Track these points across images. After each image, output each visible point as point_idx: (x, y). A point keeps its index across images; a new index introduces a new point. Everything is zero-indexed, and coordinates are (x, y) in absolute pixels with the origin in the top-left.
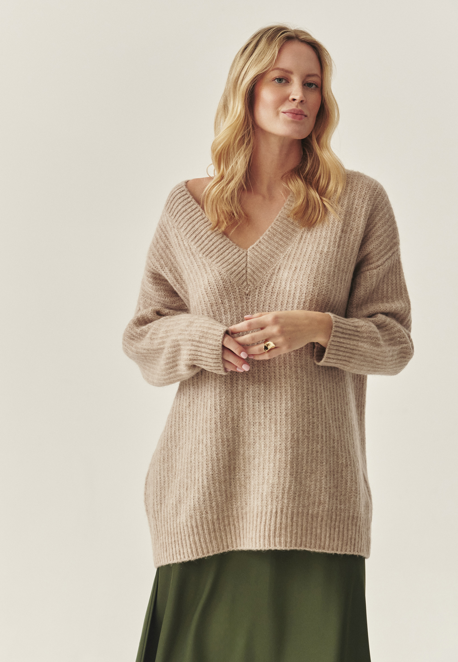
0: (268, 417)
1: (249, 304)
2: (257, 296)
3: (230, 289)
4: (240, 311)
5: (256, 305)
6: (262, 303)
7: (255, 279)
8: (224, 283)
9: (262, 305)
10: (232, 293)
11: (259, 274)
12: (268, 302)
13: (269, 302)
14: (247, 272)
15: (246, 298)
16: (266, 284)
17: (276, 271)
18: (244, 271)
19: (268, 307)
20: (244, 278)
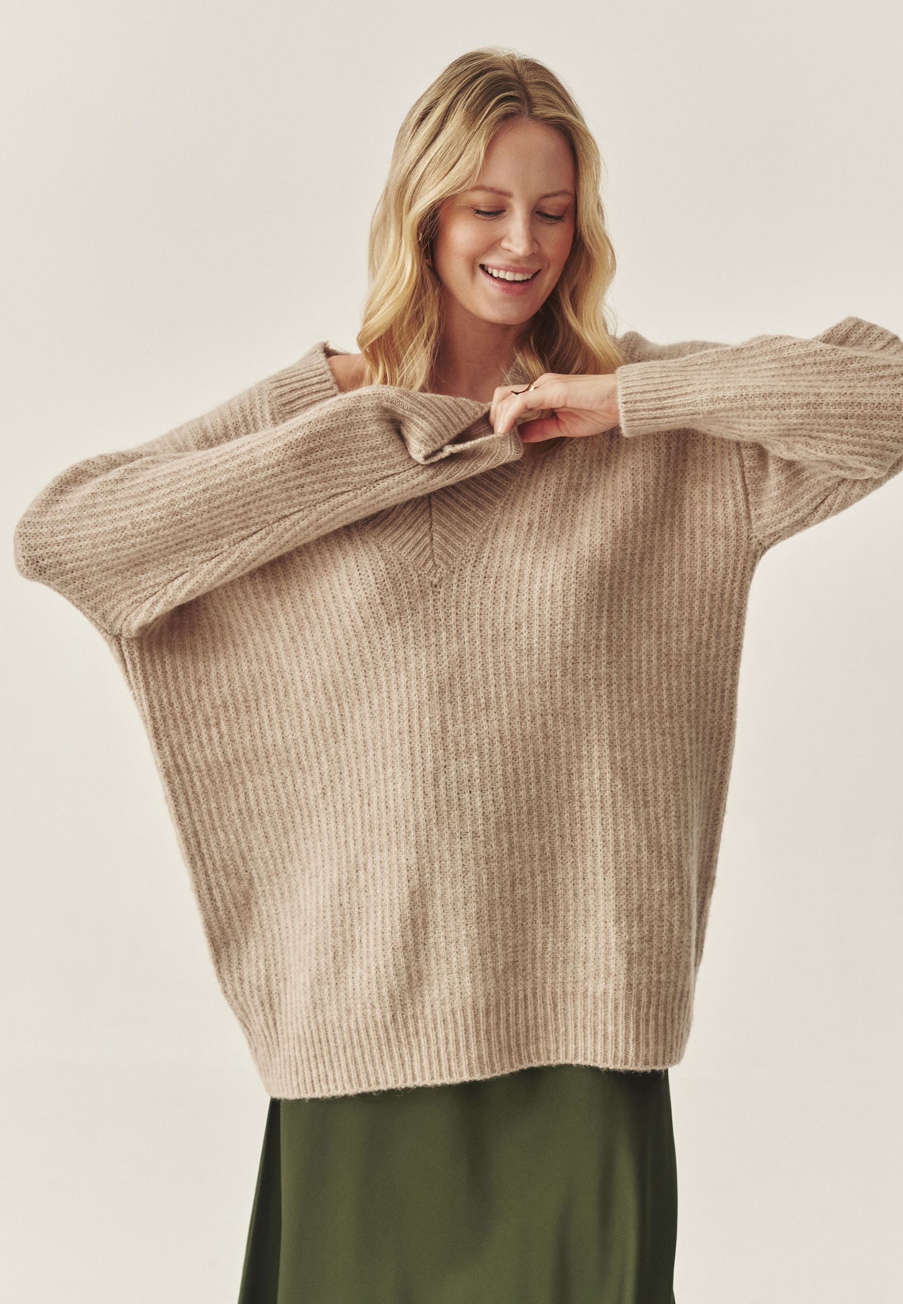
0: (493, 819)
1: (439, 603)
2: (455, 587)
3: (400, 576)
4: (421, 618)
5: (454, 604)
6: (466, 598)
7: (449, 554)
8: (388, 566)
9: (466, 604)
10: (403, 585)
11: (457, 543)
12: (478, 596)
13: (481, 596)
14: (432, 539)
15: (433, 592)
16: (472, 562)
17: (490, 534)
18: (427, 539)
19: (478, 605)
20: (427, 553)
